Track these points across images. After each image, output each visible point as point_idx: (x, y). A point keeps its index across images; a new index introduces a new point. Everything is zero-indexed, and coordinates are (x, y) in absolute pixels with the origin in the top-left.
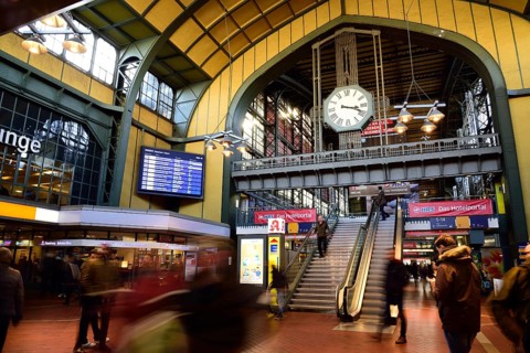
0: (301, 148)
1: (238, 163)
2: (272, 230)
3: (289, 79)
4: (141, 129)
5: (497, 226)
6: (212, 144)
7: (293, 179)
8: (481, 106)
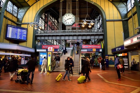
0: (54, 29)
1: (37, 31)
2: (49, 50)
3: (52, 9)
4: (7, 19)
5: (101, 51)
6: (31, 25)
7: (53, 37)
8: (98, 22)
